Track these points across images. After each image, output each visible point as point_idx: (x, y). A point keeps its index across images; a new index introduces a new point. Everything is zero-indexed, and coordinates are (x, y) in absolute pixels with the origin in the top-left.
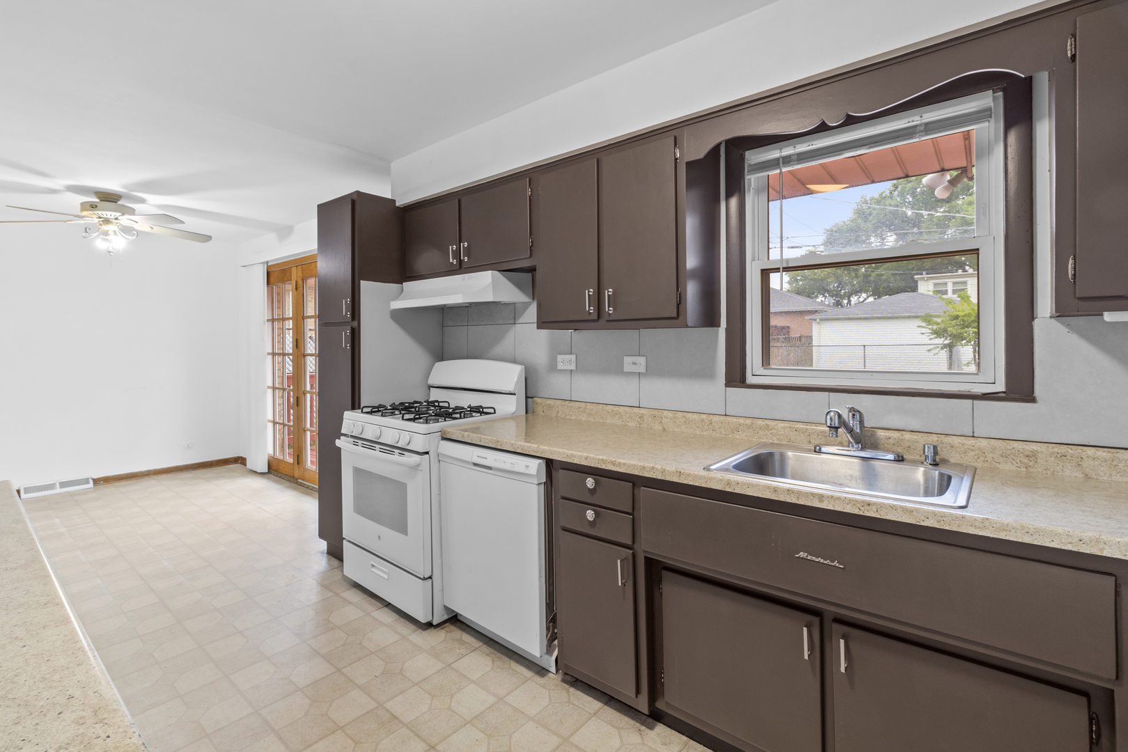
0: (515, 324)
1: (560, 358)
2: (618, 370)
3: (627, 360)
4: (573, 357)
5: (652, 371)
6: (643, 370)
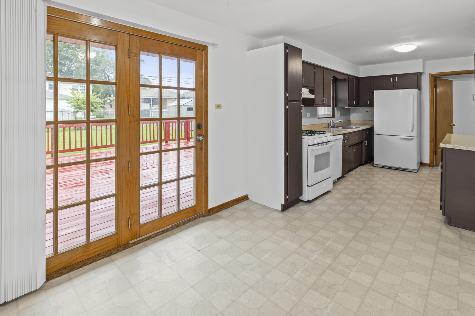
2: (306, 117)
3: (308, 114)
6: (310, 116)
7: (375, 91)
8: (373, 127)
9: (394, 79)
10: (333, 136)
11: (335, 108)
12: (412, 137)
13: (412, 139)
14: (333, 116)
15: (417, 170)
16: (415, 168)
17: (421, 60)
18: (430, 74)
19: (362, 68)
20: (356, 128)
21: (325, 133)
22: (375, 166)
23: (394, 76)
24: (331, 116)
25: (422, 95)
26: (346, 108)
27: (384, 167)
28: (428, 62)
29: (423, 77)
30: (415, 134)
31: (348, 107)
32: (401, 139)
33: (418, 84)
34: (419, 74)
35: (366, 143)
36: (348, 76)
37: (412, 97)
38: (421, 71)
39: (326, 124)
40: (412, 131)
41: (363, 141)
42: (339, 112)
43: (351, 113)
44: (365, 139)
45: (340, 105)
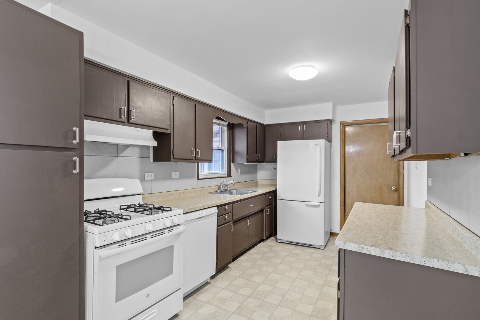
0: (118, 156)
1: (146, 174)
2: (170, 178)
3: (173, 174)
4: (152, 174)
5: (182, 177)
6: (178, 177)
7: (278, 142)
8: (277, 190)
9: (302, 128)
10: (184, 214)
11: (232, 164)
12: (319, 203)
13: (318, 206)
14: (229, 175)
15: (324, 246)
16: (323, 244)
17: (330, 104)
18: (341, 122)
19: (267, 112)
20: (253, 192)
21: (169, 209)
22: (279, 241)
23: (302, 123)
24: (226, 175)
25: (332, 149)
26: (245, 164)
27: (288, 243)
28: (340, 108)
29: (334, 126)
30: (322, 199)
31: (247, 163)
32: (307, 205)
33: (327, 134)
34: (329, 122)
35: (267, 211)
36: (247, 121)
37: (319, 150)
38: (330, 117)
39: (214, 187)
40: (319, 195)
41: (264, 209)
42: (239, 170)
43: (258, 171)
44: (266, 206)
45: (238, 159)
